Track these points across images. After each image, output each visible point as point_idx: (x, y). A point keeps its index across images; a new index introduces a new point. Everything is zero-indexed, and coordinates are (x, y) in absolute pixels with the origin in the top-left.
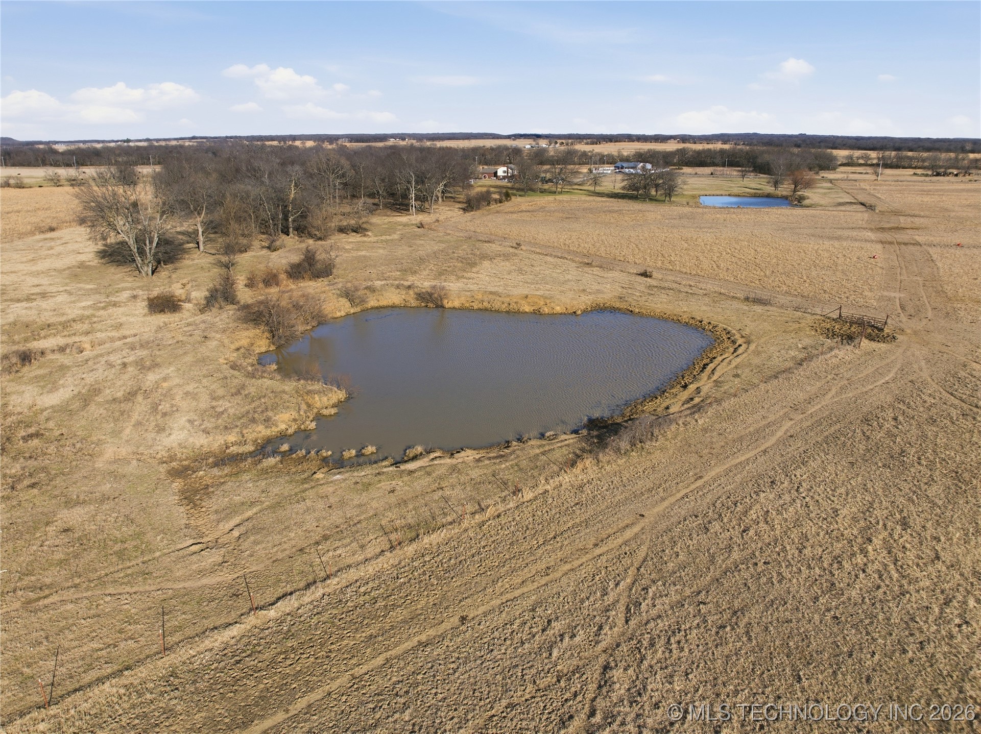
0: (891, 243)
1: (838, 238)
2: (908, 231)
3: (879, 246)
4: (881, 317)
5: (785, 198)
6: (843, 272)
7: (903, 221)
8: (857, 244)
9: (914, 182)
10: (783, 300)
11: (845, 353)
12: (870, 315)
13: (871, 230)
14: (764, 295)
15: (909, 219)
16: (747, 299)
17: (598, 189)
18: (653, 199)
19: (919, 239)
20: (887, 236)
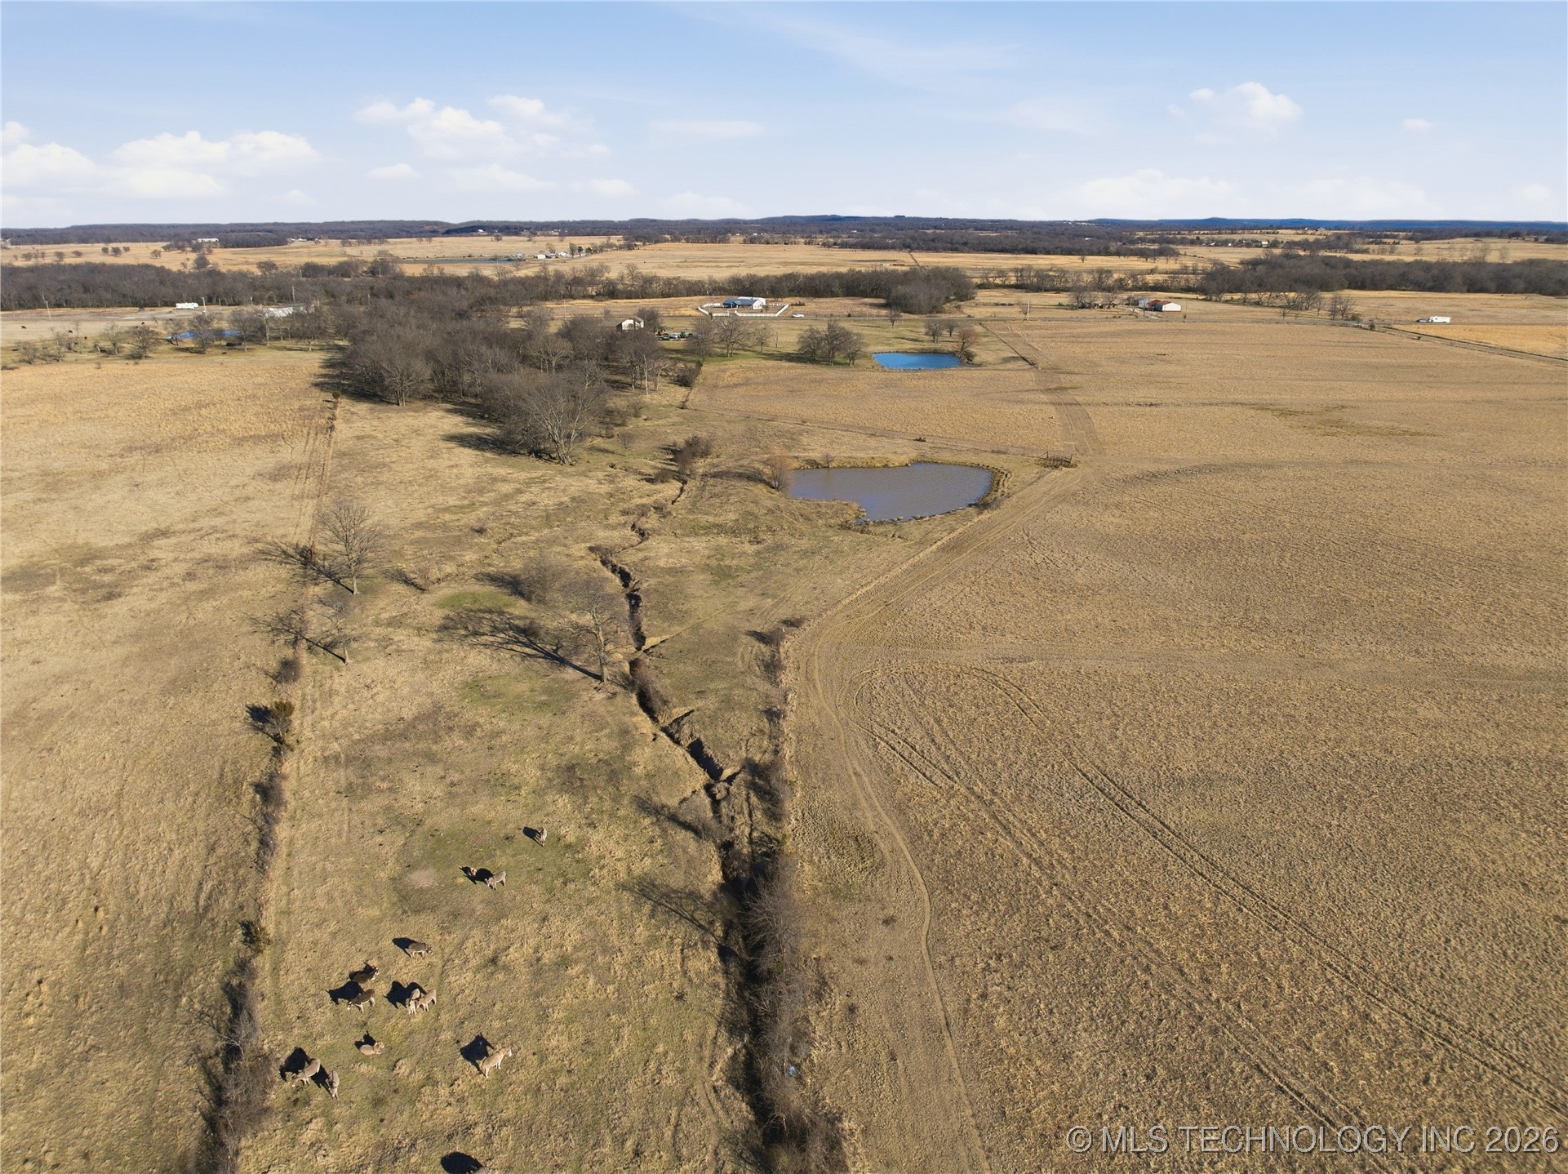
0: (1060, 404)
1: (1021, 402)
2: (1070, 391)
3: (1052, 408)
4: (1068, 456)
5: (952, 354)
6: (1038, 430)
7: (1065, 380)
8: (1037, 407)
9: (1063, 320)
10: (1014, 450)
11: (1056, 473)
12: (1062, 455)
13: (1042, 391)
14: (1003, 449)
15: (1069, 377)
16: (993, 452)
17: (765, 349)
18: (837, 364)
19: (1079, 399)
20: (1054, 397)
